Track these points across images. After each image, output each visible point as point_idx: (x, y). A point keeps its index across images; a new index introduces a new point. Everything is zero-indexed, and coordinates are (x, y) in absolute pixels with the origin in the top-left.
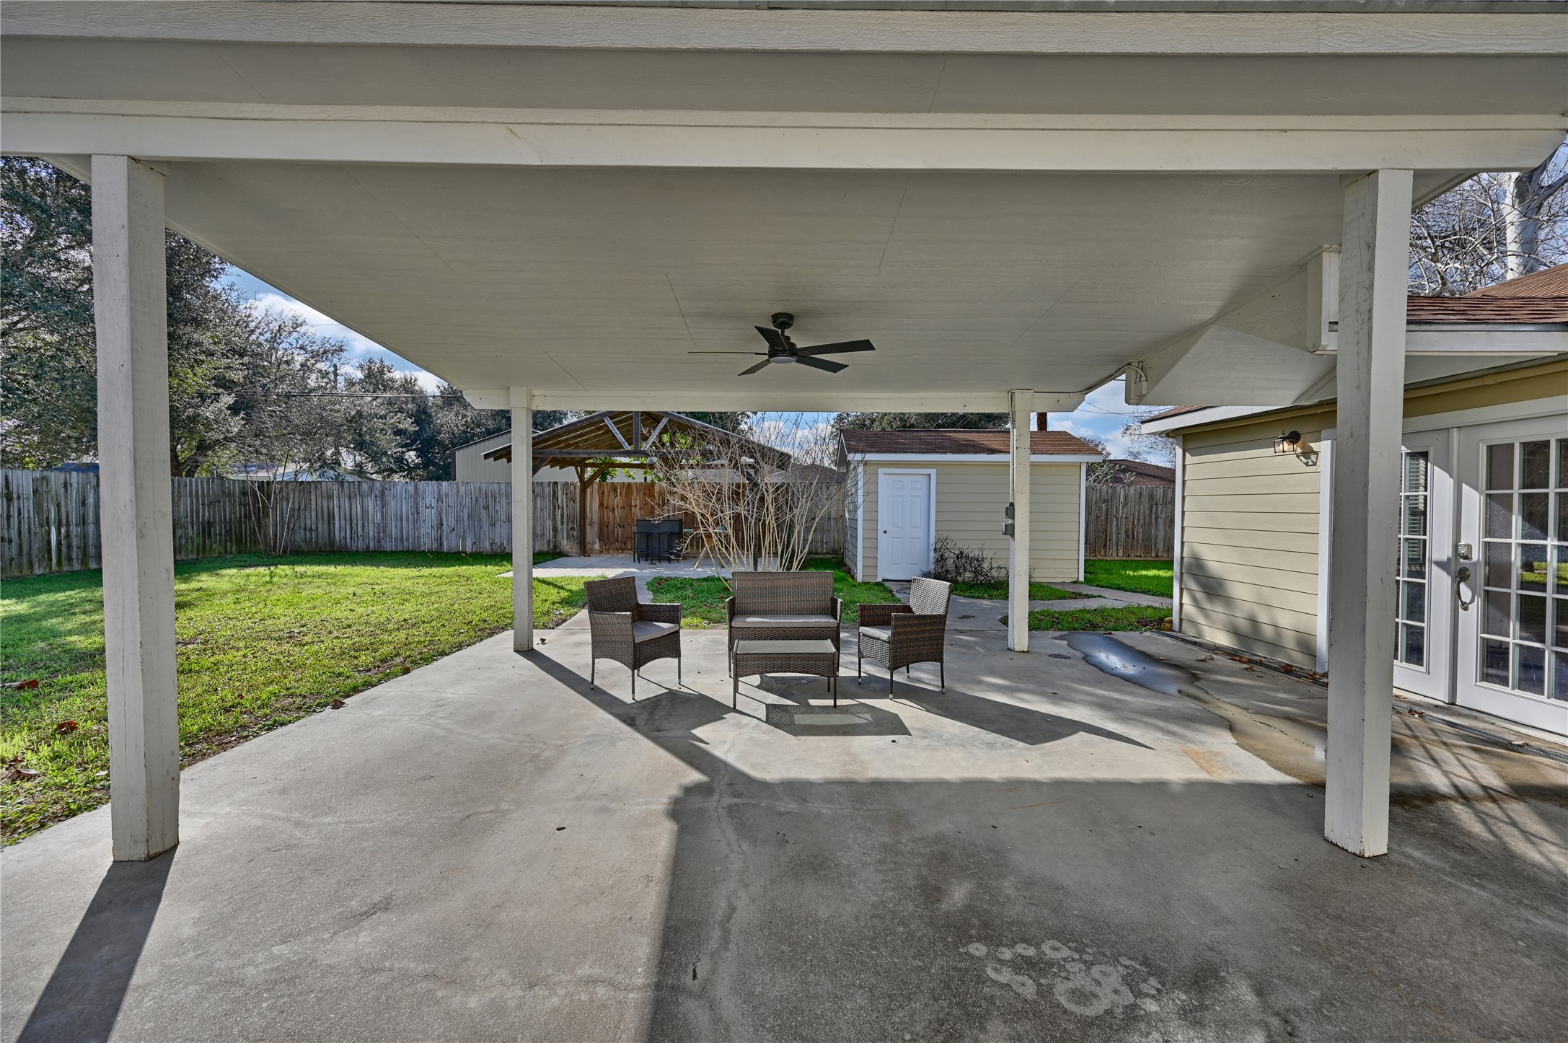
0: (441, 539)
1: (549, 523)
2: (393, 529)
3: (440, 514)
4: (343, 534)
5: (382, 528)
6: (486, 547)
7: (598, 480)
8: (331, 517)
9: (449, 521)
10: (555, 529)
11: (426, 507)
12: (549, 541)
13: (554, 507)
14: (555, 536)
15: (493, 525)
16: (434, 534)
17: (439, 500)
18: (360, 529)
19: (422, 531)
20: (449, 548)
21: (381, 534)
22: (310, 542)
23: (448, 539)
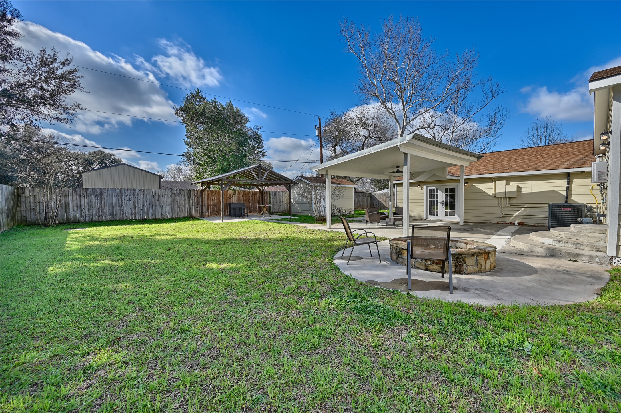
0: (135, 214)
1: (187, 206)
2: (108, 211)
3: (134, 203)
4: (75, 214)
5: (101, 210)
6: (159, 216)
7: (207, 189)
8: (67, 206)
9: (139, 206)
10: (190, 208)
12: (187, 213)
13: (189, 199)
14: (190, 211)
15: (162, 207)
17: (134, 197)
18: (87, 211)
20: (139, 218)
21: (100, 213)
23: (138, 214)
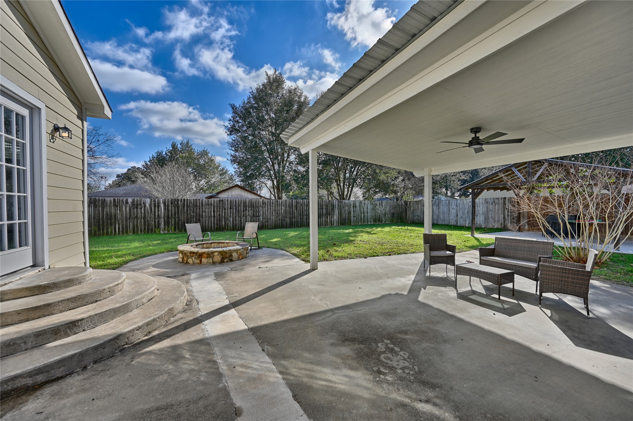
0: (457, 221)
1: (501, 216)
2: (442, 217)
3: (457, 211)
9: (460, 214)
10: (504, 218)
11: (452, 209)
12: (501, 224)
13: (504, 209)
14: (504, 222)
16: (455, 219)
17: (457, 206)
19: (451, 218)
20: (460, 225)
21: (438, 218)
22: (418, 220)
23: (459, 221)
